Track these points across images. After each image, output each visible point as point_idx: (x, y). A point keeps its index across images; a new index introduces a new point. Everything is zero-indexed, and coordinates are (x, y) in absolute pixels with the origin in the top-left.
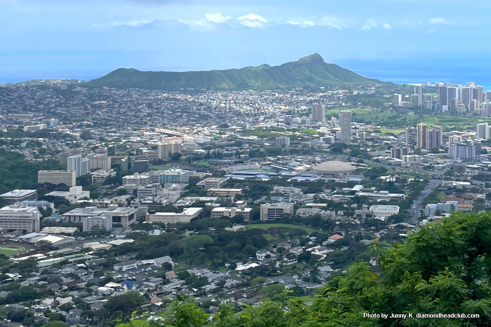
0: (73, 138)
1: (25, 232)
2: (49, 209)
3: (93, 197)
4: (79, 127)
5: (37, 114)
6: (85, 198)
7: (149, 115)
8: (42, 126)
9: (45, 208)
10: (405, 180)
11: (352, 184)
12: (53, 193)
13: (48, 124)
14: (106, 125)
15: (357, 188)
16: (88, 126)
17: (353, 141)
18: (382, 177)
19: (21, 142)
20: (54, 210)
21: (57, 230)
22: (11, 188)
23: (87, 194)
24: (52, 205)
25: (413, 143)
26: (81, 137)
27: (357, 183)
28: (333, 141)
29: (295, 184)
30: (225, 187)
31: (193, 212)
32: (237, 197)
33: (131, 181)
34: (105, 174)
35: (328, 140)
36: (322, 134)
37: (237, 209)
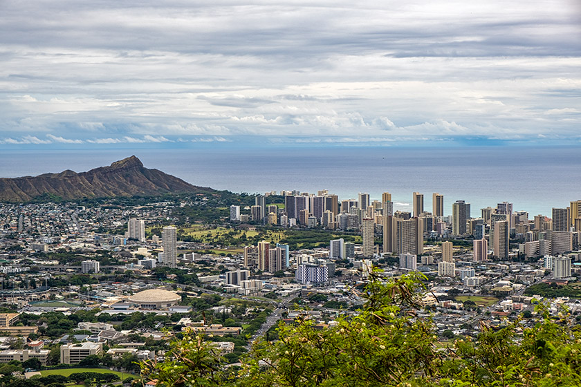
11: (177, 317)
15: (183, 321)
18: (215, 308)
27: (183, 315)
28: (154, 266)
29: (105, 319)
30: (15, 325)
32: (31, 336)
35: (148, 264)
36: (140, 257)
37: (30, 352)
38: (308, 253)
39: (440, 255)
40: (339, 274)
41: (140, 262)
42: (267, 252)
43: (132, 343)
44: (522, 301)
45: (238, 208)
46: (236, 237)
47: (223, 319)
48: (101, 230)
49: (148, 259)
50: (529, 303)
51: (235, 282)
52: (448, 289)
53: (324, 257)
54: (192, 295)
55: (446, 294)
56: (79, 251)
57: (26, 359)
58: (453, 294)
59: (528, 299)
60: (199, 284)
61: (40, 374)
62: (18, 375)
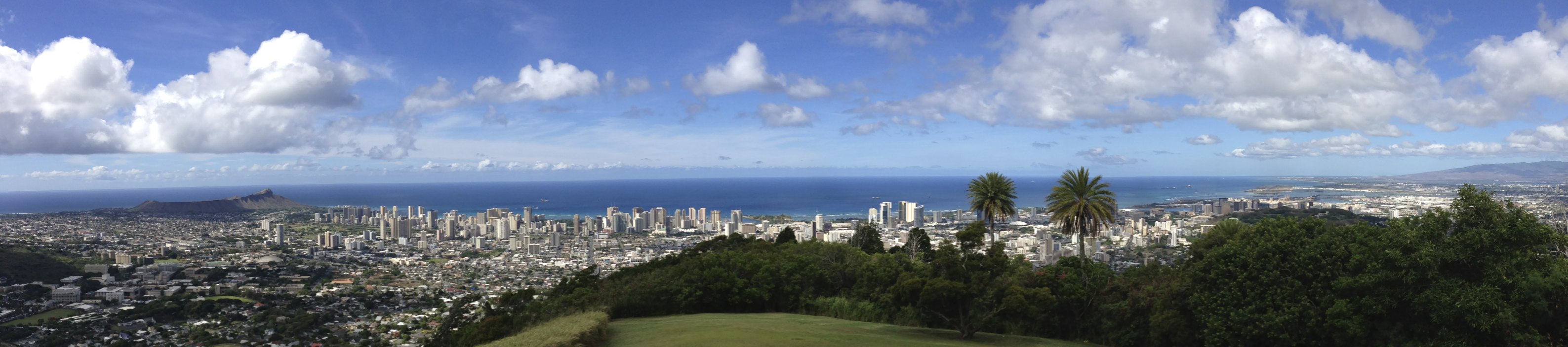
1: (71, 303)
2: (87, 288)
3: (116, 280)
6: (111, 281)
9: (84, 288)
10: (313, 268)
13: (99, 235)
18: (299, 266)
20: (90, 289)
21: (90, 301)
22: (68, 275)
23: (113, 278)
24: (89, 286)
31: (174, 289)
32: (205, 280)
33: (141, 270)
34: (126, 266)
35: (268, 243)
36: (266, 239)
37: (203, 288)
39: (420, 238)
40: (367, 248)
41: (265, 242)
43: (253, 284)
46: (317, 229)
47: (303, 272)
48: (249, 226)
49: (269, 240)
52: (422, 255)
53: (361, 239)
55: (421, 258)
56: (236, 236)
57: (199, 291)
58: (425, 258)
61: (203, 299)
62: (193, 300)
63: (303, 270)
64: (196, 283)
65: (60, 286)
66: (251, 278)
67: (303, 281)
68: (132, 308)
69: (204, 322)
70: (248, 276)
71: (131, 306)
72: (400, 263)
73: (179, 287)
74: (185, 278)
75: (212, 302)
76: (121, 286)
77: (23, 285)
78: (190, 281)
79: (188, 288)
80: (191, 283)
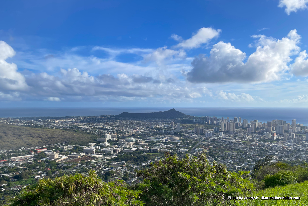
0: (109, 130)
1: (91, 154)
2: (98, 148)
3: (110, 145)
4: (111, 127)
5: (102, 123)
6: (108, 145)
7: (129, 124)
8: (102, 127)
9: (97, 148)
10: (192, 142)
11: (177, 143)
12: (100, 144)
13: (104, 126)
14: (118, 127)
15: (179, 144)
16: (113, 127)
17: (180, 131)
18: (186, 141)
19: (96, 130)
20: (100, 148)
21: (100, 153)
22: (90, 142)
23: (109, 144)
24: (99, 147)
25: (196, 132)
26: (111, 129)
27: (179, 142)
28: (175, 131)
29: (162, 142)
30: (144, 143)
31: (134, 149)
32: (147, 146)
33: (121, 141)
34: (115, 139)
35: (174, 131)
36: (172, 130)
37: (145, 149)
38: (209, 130)
39: (239, 131)
40: (215, 135)
42: (199, 129)
44: (258, 143)
45: (195, 120)
46: (194, 126)
47: (188, 144)
48: (165, 124)
49: (174, 130)
50: (260, 143)
51: (192, 136)
52: (240, 139)
53: (212, 131)
54: (182, 138)
56: (160, 128)
59: (259, 142)
60: (184, 136)
61: (146, 154)
62: (142, 154)
63: (188, 143)
64: (143, 146)
65: (87, 146)
66: (166, 145)
67: (187, 148)
68: (117, 157)
69: (146, 164)
70: (165, 145)
71: (116, 156)
72: (230, 142)
73: (136, 149)
74: (139, 145)
75: (150, 155)
76: (112, 147)
77: (72, 146)
78: (141, 146)
79: (140, 149)
80: (141, 147)
